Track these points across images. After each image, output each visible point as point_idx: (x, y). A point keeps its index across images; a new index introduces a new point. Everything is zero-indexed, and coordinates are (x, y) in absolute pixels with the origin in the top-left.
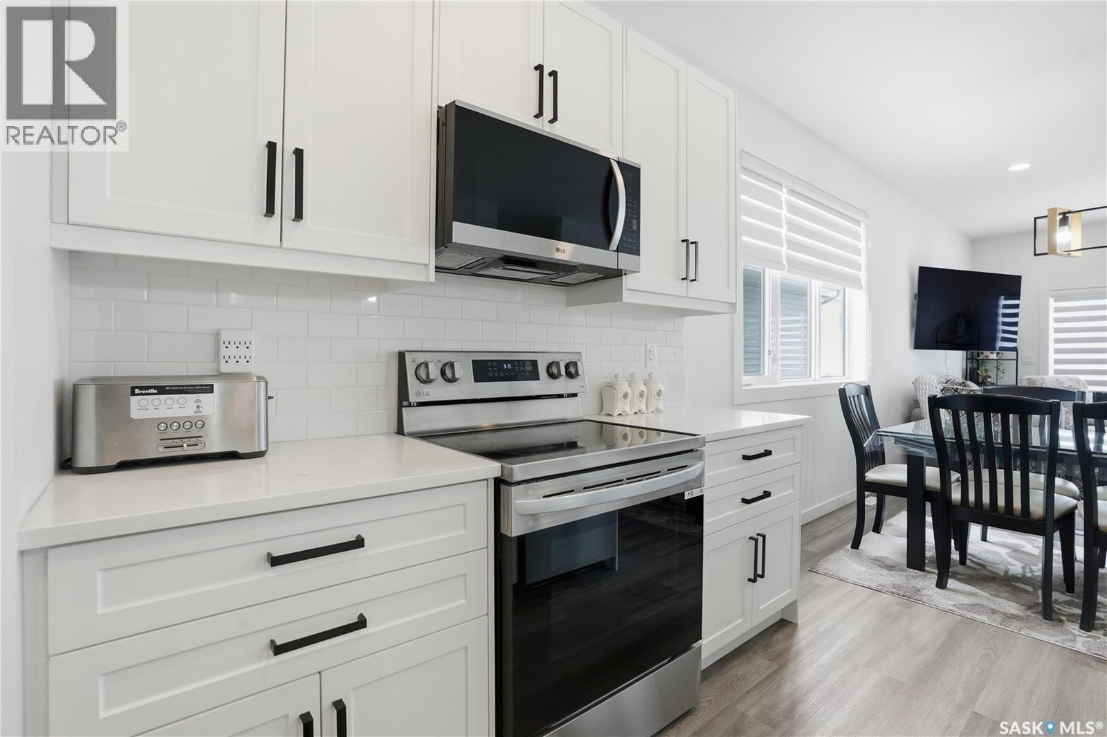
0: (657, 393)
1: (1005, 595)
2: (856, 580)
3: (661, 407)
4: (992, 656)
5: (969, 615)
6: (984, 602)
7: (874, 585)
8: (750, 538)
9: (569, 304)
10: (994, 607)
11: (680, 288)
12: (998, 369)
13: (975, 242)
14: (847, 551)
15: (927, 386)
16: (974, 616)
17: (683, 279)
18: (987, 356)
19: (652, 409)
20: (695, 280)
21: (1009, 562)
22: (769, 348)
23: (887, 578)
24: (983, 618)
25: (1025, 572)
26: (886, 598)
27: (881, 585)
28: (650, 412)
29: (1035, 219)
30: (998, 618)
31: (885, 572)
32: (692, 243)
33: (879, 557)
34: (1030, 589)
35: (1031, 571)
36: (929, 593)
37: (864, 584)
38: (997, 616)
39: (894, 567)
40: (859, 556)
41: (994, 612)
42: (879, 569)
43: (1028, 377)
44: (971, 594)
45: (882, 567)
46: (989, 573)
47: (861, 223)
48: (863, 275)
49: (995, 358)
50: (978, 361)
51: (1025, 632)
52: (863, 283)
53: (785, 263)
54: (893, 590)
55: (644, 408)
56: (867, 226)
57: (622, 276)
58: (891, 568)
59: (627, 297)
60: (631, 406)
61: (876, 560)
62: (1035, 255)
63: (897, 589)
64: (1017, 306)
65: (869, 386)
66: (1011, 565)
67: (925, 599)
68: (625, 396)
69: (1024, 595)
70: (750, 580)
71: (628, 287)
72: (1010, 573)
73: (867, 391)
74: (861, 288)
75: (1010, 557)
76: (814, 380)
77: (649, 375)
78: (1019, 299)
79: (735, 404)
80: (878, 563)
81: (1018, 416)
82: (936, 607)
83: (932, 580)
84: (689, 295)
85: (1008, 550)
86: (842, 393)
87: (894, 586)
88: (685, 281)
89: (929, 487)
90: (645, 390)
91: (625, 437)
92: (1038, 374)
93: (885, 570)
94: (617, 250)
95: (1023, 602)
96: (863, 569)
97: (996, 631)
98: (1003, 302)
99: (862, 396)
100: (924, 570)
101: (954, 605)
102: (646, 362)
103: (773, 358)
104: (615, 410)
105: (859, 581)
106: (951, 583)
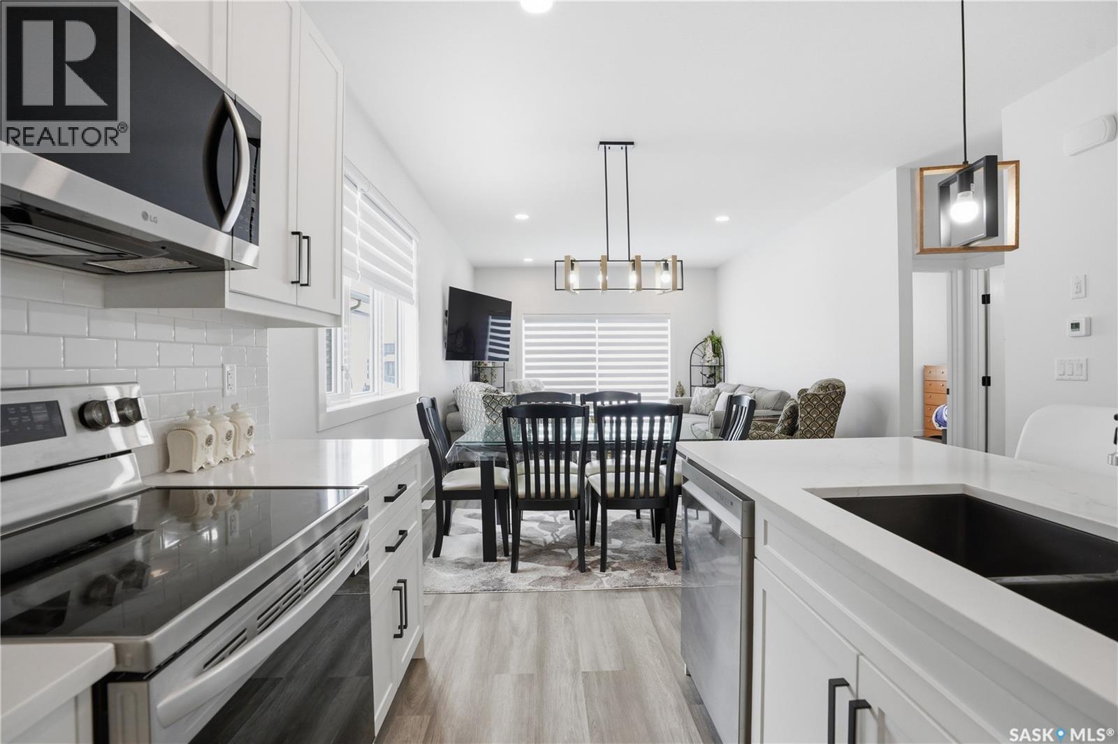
0: (249, 430)
1: (553, 561)
2: (452, 589)
3: (252, 448)
4: (569, 617)
5: (542, 588)
6: (544, 574)
7: (467, 589)
8: (393, 589)
9: (107, 304)
10: (552, 575)
11: (288, 293)
12: (492, 375)
13: (477, 270)
14: (431, 562)
15: (465, 393)
16: (545, 588)
17: (293, 282)
18: (485, 365)
19: (241, 452)
20: (307, 285)
21: (543, 534)
22: (342, 363)
23: (476, 577)
24: (550, 588)
25: (555, 539)
26: (482, 597)
27: (472, 586)
28: (239, 457)
29: (556, 261)
30: (558, 583)
31: (469, 572)
32: (305, 237)
33: (458, 559)
34: (563, 551)
35: (558, 537)
36: (509, 580)
37: (460, 590)
38: (557, 582)
39: (474, 565)
40: (443, 563)
41: (554, 579)
42: (463, 570)
43: (513, 380)
44: (535, 570)
45: (465, 568)
46: (536, 548)
47: (413, 241)
48: (414, 290)
49: (491, 366)
50: (479, 368)
51: (577, 587)
52: (415, 298)
53: (359, 272)
54: (485, 588)
55: (230, 453)
56: (417, 245)
57: (224, 270)
58: (471, 566)
59: (230, 302)
60: (216, 454)
61: (458, 563)
62: (556, 290)
63: (487, 586)
64: (509, 325)
65: (434, 398)
66: (545, 535)
67: (509, 587)
68: (209, 441)
69: (563, 558)
70: (396, 636)
71: (233, 288)
72: (548, 543)
73: (433, 402)
74: (412, 303)
75: (541, 528)
76: (378, 394)
77: (232, 407)
78: (510, 319)
79: (320, 430)
80: (460, 565)
81: (554, 419)
82: (519, 591)
83: (506, 567)
84: (299, 304)
85: (538, 523)
86: (420, 407)
87: (483, 583)
88: (295, 285)
89: (498, 487)
90: (233, 429)
91: (210, 500)
92: (516, 378)
93: (468, 570)
94: (232, 233)
95: (565, 564)
96: (452, 575)
97: (561, 595)
98: (491, 320)
99: (430, 409)
100: (496, 560)
101: (529, 584)
102: (223, 390)
103: (346, 374)
104: (193, 463)
105: (455, 590)
106: (521, 565)
